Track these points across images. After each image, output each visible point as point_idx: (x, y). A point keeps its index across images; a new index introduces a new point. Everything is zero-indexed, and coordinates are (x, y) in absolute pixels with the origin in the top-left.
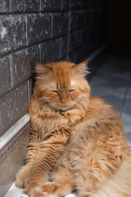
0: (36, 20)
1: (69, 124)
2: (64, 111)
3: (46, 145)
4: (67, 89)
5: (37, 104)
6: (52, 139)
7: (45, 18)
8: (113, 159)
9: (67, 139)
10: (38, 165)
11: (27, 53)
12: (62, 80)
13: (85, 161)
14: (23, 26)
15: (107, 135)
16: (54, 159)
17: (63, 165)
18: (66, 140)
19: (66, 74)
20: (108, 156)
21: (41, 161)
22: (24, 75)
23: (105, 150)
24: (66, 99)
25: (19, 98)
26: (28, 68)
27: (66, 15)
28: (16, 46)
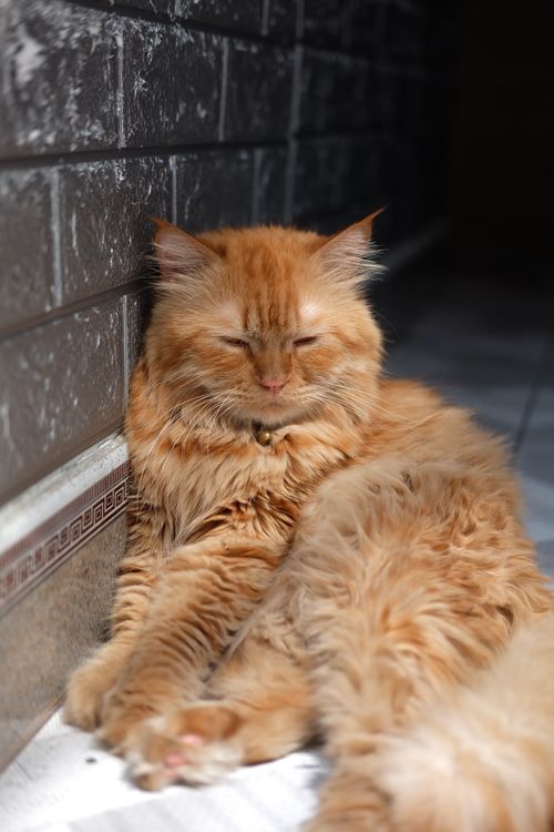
0: (158, 52)
1: (290, 478)
2: (273, 428)
3: (195, 559)
4: (288, 332)
5: (157, 395)
6: (220, 538)
7: (198, 50)
8: (476, 615)
9: (282, 540)
10: (162, 635)
11: (121, 178)
12: (264, 294)
13: (358, 617)
14: (105, 63)
15: (449, 520)
16: (226, 617)
17: (266, 637)
18: (278, 545)
19: (284, 270)
20: (454, 599)
21: (173, 620)
22: (108, 267)
23: (444, 576)
24: (282, 376)
25: (85, 358)
26: (123, 244)
27: (280, 59)
28: (77, 136)
